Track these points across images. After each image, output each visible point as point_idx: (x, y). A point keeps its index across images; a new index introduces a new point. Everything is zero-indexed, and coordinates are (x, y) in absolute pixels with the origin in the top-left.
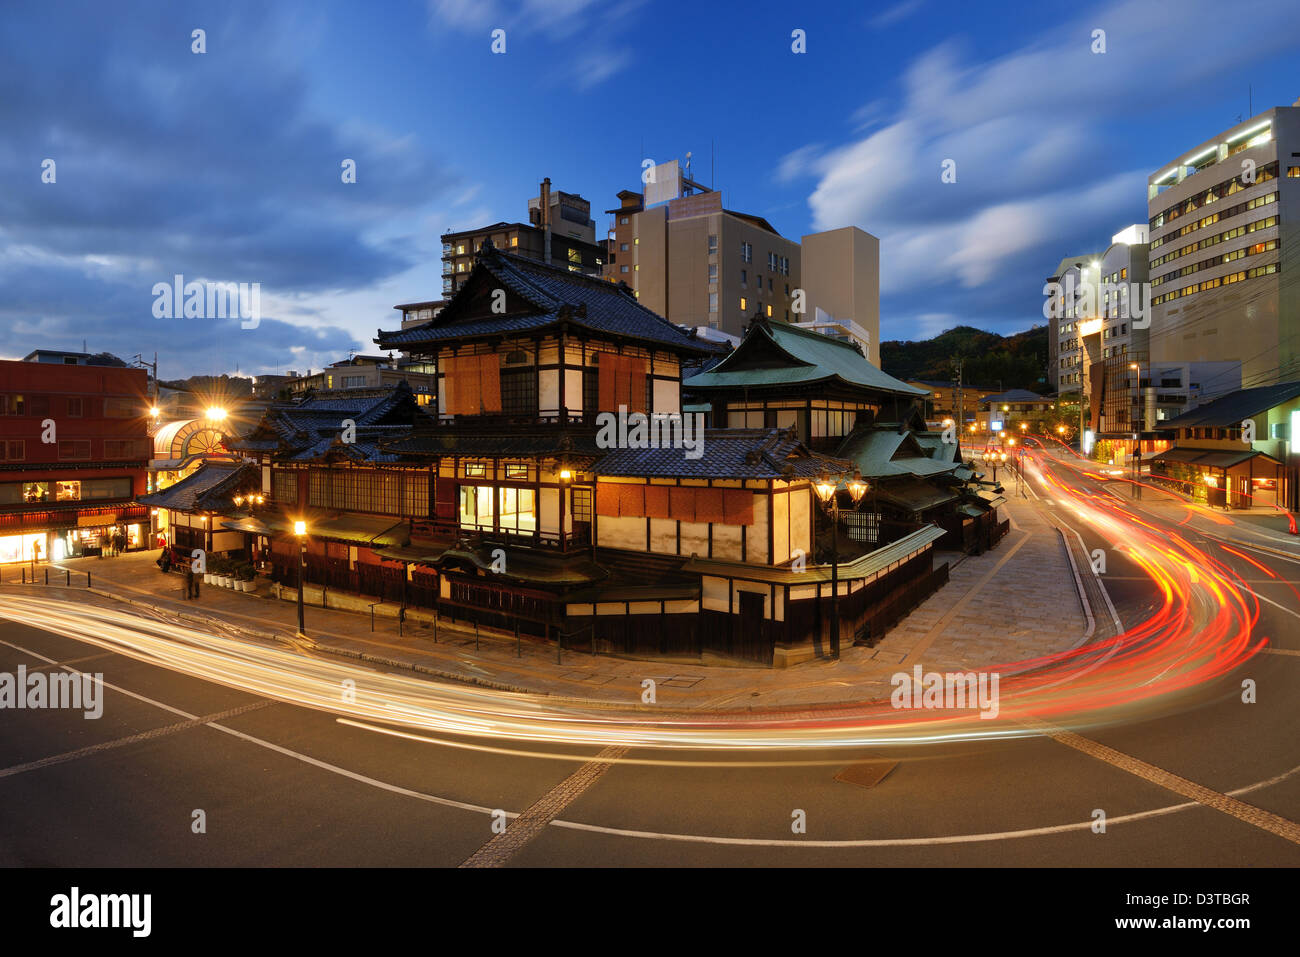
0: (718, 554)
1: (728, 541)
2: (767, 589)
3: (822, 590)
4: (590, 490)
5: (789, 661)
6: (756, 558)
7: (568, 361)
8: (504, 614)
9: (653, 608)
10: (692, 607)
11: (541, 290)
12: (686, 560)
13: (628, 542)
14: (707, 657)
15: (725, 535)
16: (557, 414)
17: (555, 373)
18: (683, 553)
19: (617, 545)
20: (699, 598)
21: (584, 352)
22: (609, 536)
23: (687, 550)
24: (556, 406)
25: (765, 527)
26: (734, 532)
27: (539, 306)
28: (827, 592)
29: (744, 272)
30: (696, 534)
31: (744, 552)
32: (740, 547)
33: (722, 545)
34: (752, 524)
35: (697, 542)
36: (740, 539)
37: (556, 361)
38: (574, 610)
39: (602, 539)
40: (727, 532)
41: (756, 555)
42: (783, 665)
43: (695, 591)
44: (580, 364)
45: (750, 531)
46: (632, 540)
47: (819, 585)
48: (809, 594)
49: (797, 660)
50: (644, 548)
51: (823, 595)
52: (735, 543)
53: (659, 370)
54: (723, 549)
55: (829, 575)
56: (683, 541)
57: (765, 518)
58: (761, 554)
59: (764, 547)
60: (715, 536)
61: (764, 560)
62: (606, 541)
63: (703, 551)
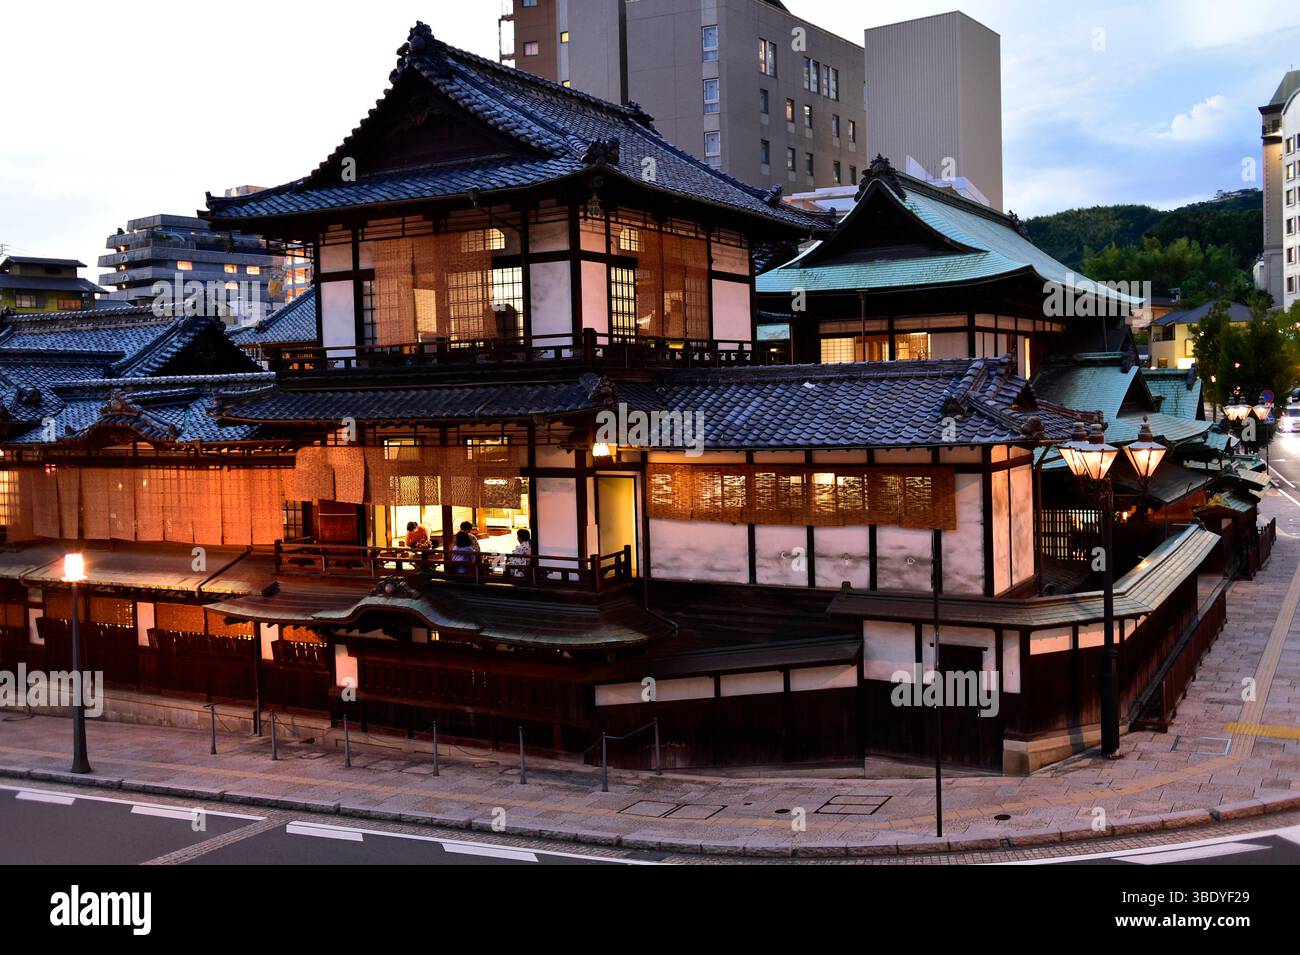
0: (887, 582)
1: (906, 558)
2: (988, 641)
3: (1081, 636)
4: (634, 477)
5: (1032, 762)
6: (962, 585)
7: (584, 246)
8: (469, 710)
9: (773, 685)
10: (847, 678)
11: (529, 116)
12: (829, 595)
13: (712, 569)
14: (873, 764)
15: (902, 548)
16: (568, 341)
17: (564, 267)
18: (820, 582)
19: (691, 575)
20: (858, 660)
21: (608, 228)
22: (675, 559)
23: (829, 577)
24: (566, 326)
25: (979, 530)
26: (919, 542)
27: (533, 144)
28: (1092, 638)
29: (765, 92)
30: (845, 549)
31: (937, 577)
32: (930, 568)
33: (895, 566)
34: (954, 527)
35: (847, 563)
36: (928, 554)
37: (564, 246)
38: (608, 697)
39: (660, 566)
40: (905, 542)
41: (960, 579)
42: (1022, 768)
43: (851, 650)
44: (603, 251)
45: (947, 540)
46: (718, 566)
47: (1075, 627)
48: (1059, 643)
49: (1045, 757)
50: (743, 578)
51: (1082, 645)
52: (920, 561)
53: (722, 263)
54: (898, 573)
55: (1098, 608)
56: (819, 563)
57: (978, 516)
58: (971, 578)
59: (976, 565)
60: (882, 550)
61: (978, 589)
62: (667, 568)
63: (860, 578)
